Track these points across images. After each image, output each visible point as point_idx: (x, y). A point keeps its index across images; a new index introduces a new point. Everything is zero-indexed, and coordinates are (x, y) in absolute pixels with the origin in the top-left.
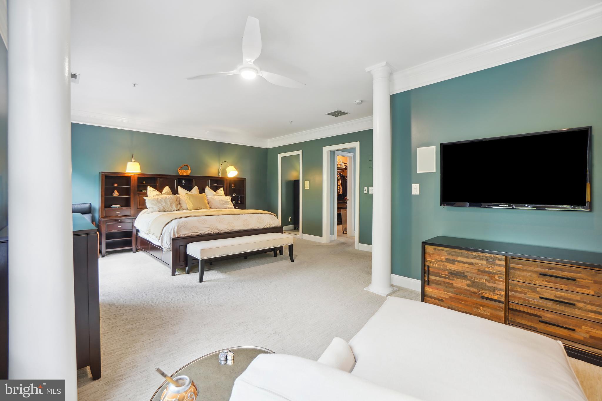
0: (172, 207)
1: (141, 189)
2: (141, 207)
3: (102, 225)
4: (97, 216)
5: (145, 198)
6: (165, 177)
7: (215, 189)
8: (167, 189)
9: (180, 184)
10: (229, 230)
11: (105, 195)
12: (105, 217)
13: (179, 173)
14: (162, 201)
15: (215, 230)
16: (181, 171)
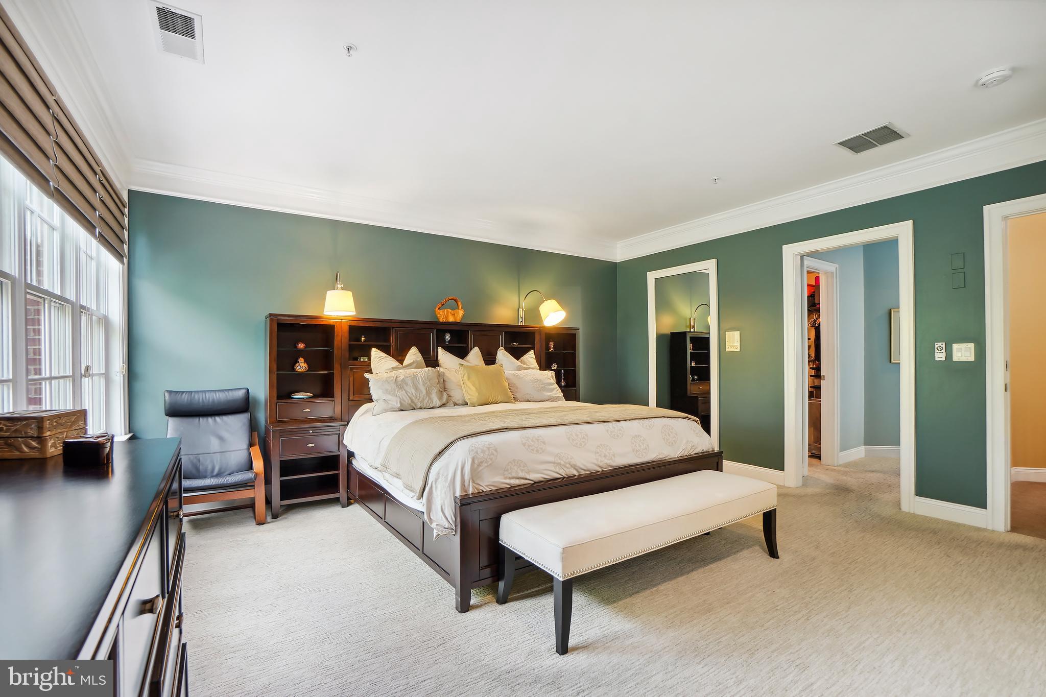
0: (430, 398)
1: (355, 354)
2: (357, 398)
3: (271, 442)
4: (262, 416)
5: (367, 375)
6: (407, 326)
7: (517, 354)
8: (413, 355)
9: (441, 342)
10: (601, 467)
11: (278, 370)
12: (279, 422)
13: (437, 316)
14: (407, 384)
15: (568, 468)
16: (443, 312)
